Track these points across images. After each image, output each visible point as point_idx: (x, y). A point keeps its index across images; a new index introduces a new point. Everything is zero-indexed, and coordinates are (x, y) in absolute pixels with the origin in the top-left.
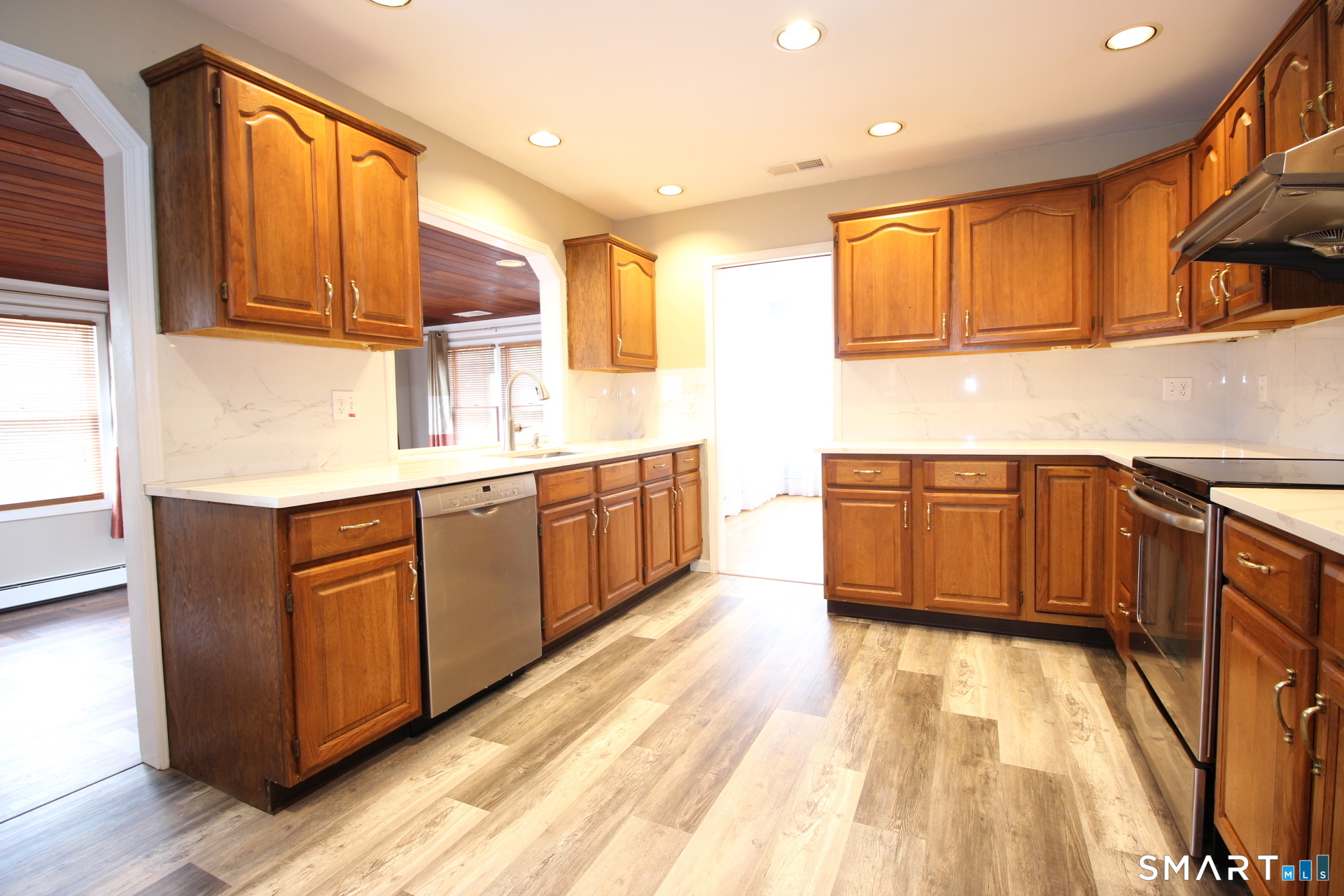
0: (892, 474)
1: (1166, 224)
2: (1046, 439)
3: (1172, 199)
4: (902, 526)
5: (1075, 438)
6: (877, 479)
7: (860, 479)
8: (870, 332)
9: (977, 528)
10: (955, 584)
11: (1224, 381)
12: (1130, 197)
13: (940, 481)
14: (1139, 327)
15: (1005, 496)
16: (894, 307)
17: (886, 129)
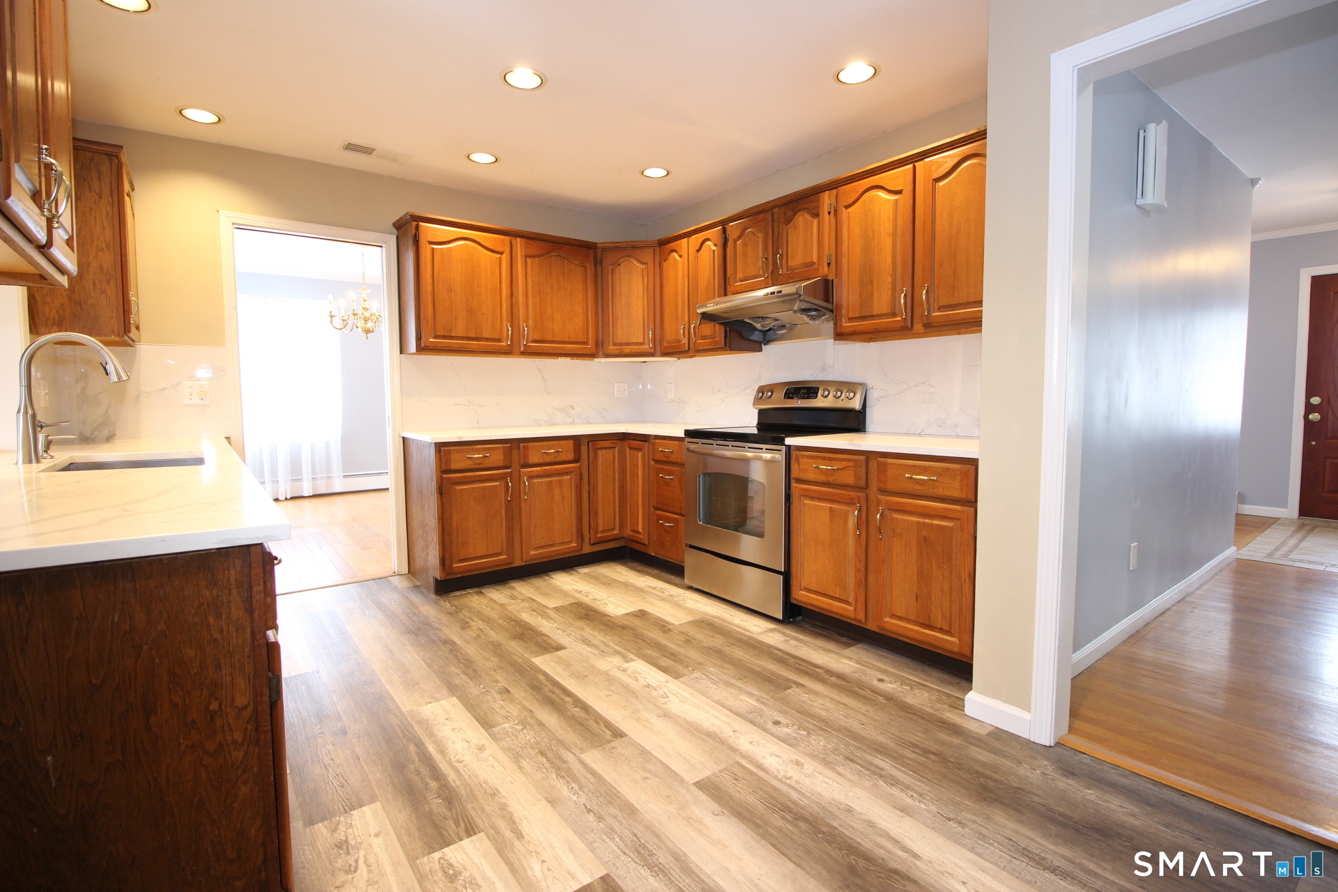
0: (497, 457)
1: (642, 288)
2: (557, 424)
3: (645, 273)
4: (506, 499)
5: (573, 423)
6: (486, 462)
7: (472, 463)
8: (451, 331)
9: (557, 492)
10: (544, 538)
11: (641, 387)
12: (619, 265)
13: (534, 459)
14: (627, 349)
15: (573, 465)
16: (470, 311)
17: (483, 158)
